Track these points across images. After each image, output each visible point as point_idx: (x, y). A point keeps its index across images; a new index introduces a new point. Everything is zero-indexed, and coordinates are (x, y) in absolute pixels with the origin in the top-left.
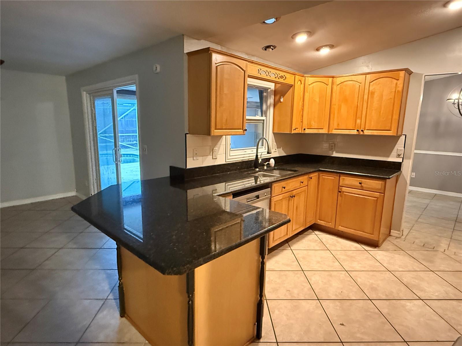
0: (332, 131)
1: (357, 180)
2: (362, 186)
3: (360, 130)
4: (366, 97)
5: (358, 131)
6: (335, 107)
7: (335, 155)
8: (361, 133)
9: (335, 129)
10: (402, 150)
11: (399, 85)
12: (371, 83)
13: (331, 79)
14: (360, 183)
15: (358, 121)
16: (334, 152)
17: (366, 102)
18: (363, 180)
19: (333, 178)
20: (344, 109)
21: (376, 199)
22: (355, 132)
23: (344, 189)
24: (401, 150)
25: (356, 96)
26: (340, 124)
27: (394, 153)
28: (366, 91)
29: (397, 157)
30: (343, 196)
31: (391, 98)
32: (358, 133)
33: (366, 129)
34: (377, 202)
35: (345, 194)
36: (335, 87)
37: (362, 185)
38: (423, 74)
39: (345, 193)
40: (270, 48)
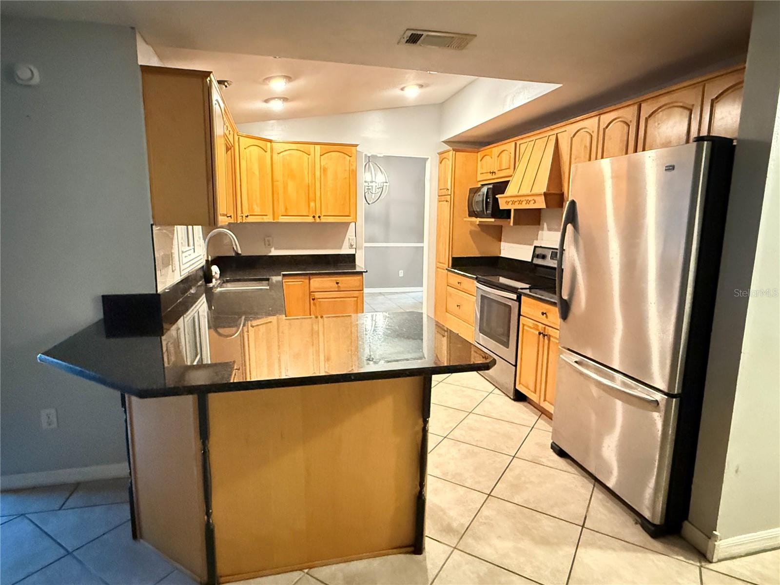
0: (278, 219)
1: (331, 280)
2: (339, 287)
3: (317, 217)
4: (318, 173)
5: (314, 217)
6: (279, 184)
7: (274, 252)
8: (318, 220)
9: (282, 216)
10: (354, 239)
11: (352, 163)
12: (322, 157)
13: (269, 144)
14: (337, 283)
15: (312, 204)
16: (273, 249)
17: (319, 179)
18: (339, 279)
19: (301, 283)
20: (291, 186)
21: (356, 299)
22: (310, 219)
23: (317, 295)
24: (352, 239)
25: (306, 173)
26: (288, 208)
27: (346, 244)
28: (318, 166)
29: (350, 248)
30: (317, 304)
31: (346, 178)
32: (313, 221)
33: (323, 215)
34: (357, 302)
35: (320, 302)
36: (275, 156)
37: (339, 285)
38: (363, 153)
39: (319, 300)
40: (224, 84)
